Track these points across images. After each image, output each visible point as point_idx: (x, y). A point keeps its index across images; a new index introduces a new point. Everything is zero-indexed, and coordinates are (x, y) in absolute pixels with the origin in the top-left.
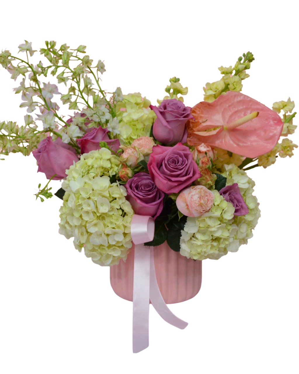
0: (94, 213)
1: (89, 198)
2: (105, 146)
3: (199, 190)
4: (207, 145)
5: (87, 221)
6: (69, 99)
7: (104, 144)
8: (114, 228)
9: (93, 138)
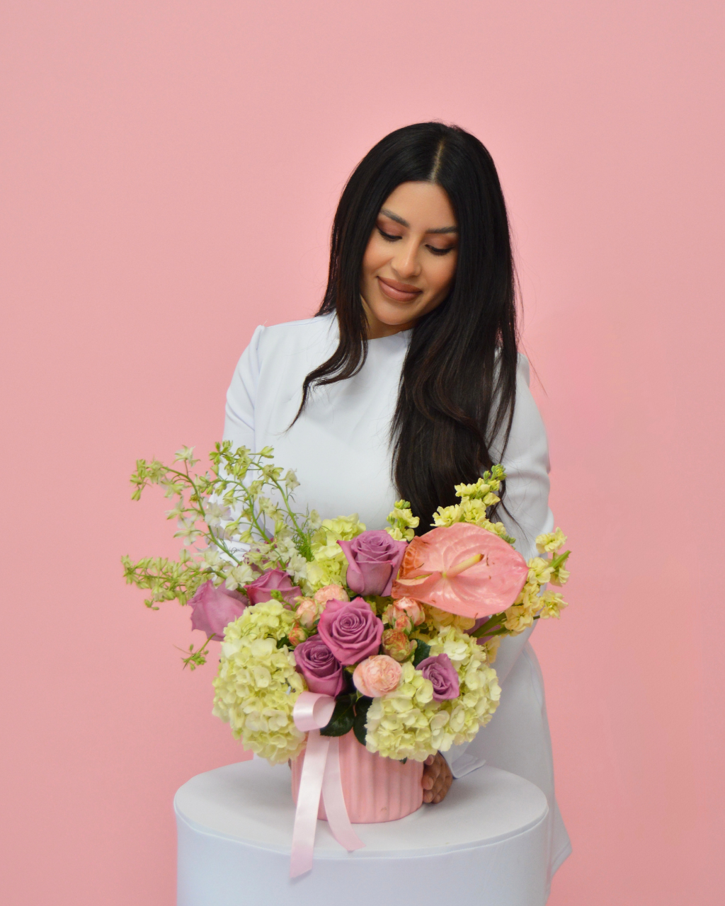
0: (251, 688)
1: (245, 668)
2: (276, 598)
3: (379, 662)
4: (411, 600)
5: (242, 698)
6: (236, 529)
7: (277, 593)
8: (276, 709)
9: (264, 586)
